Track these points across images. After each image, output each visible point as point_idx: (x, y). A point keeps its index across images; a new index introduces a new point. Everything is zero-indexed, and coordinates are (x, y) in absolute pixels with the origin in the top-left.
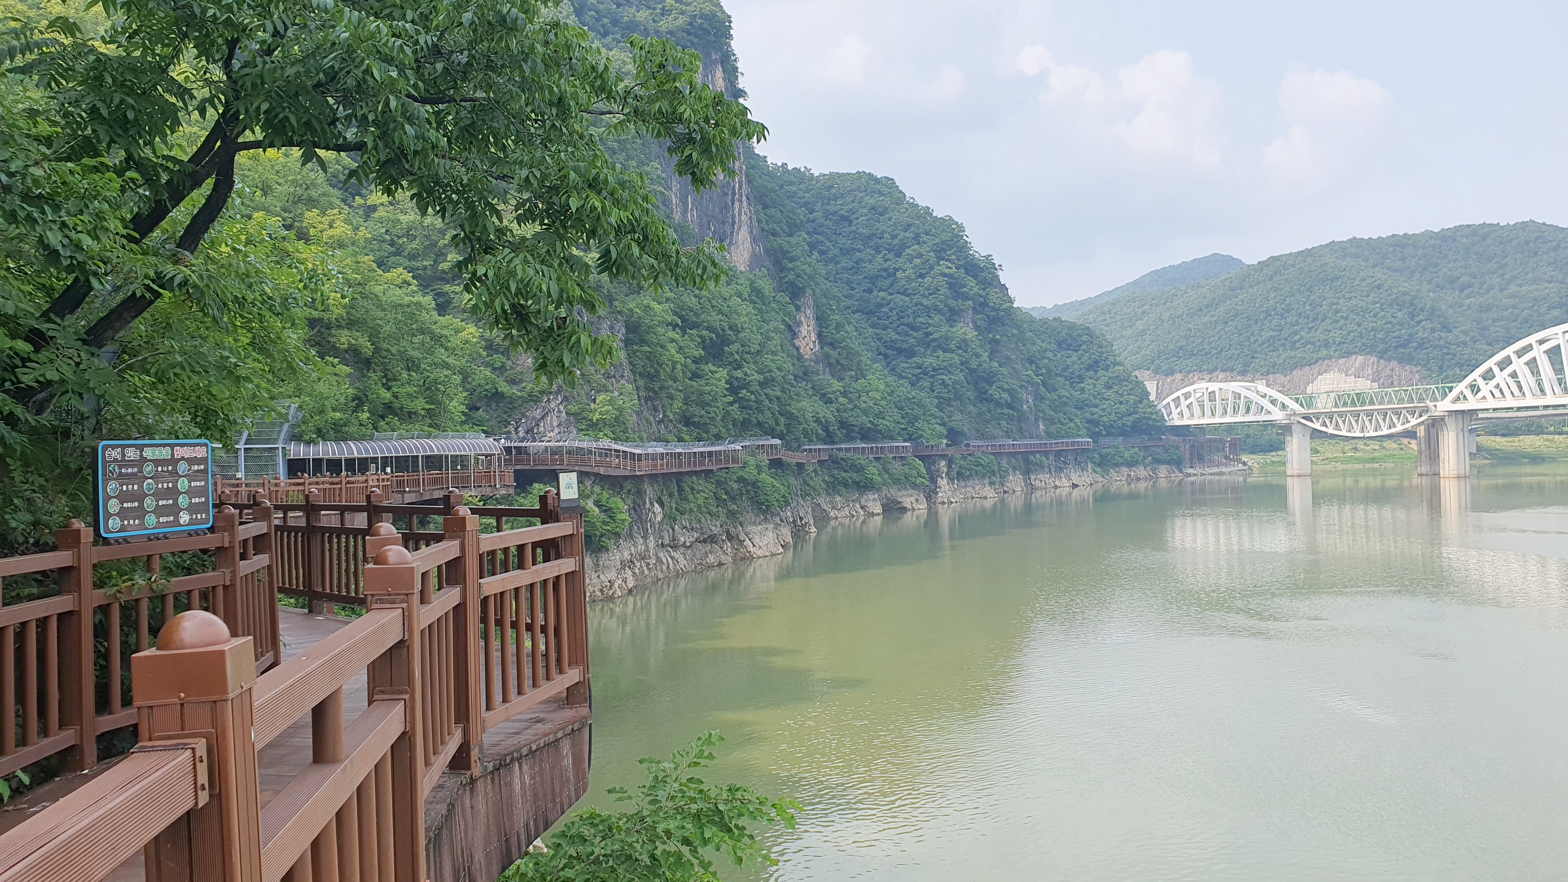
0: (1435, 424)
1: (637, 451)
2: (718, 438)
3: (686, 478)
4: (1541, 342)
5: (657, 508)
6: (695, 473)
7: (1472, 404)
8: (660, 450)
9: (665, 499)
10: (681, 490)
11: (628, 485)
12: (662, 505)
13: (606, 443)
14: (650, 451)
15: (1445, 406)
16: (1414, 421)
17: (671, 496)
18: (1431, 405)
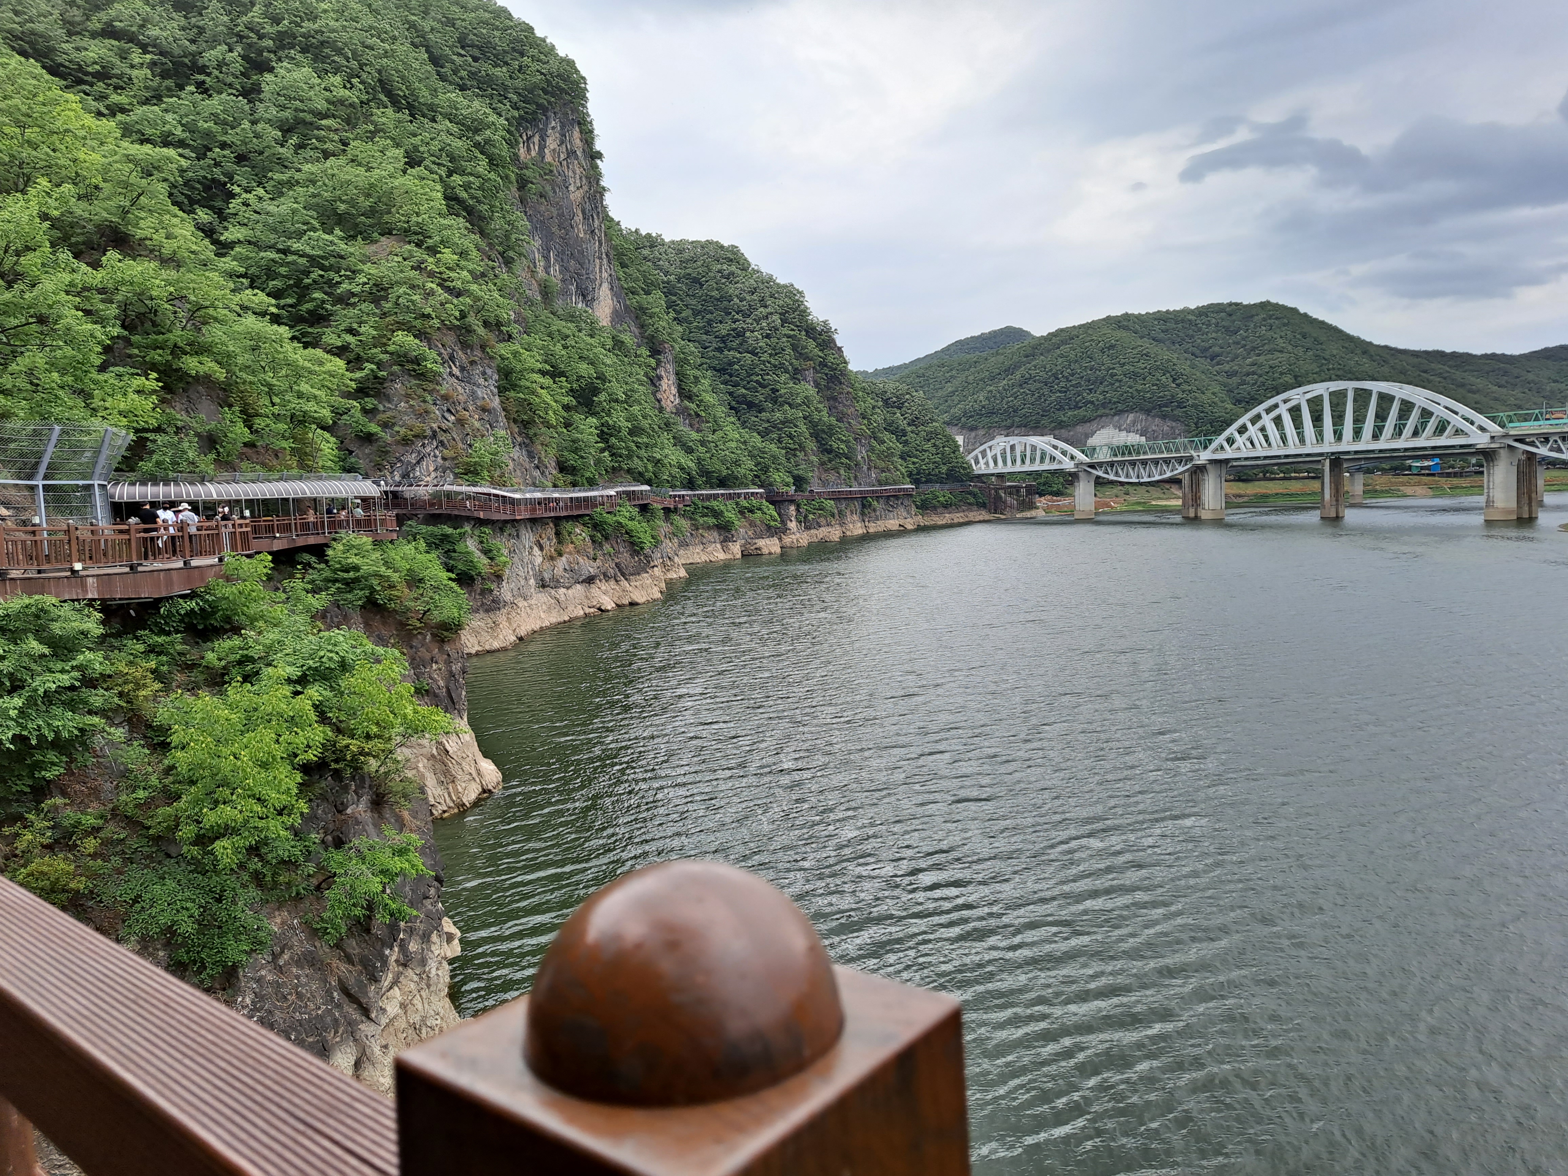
0: (1199, 471)
1: (517, 496)
2: (592, 483)
3: (564, 523)
4: (1285, 401)
5: (537, 551)
6: (571, 517)
7: (1229, 453)
8: (538, 495)
9: (544, 542)
10: (558, 534)
11: (508, 529)
12: (541, 548)
13: (484, 489)
14: (528, 496)
15: (1204, 456)
16: (1181, 469)
17: (549, 539)
18: (1195, 454)
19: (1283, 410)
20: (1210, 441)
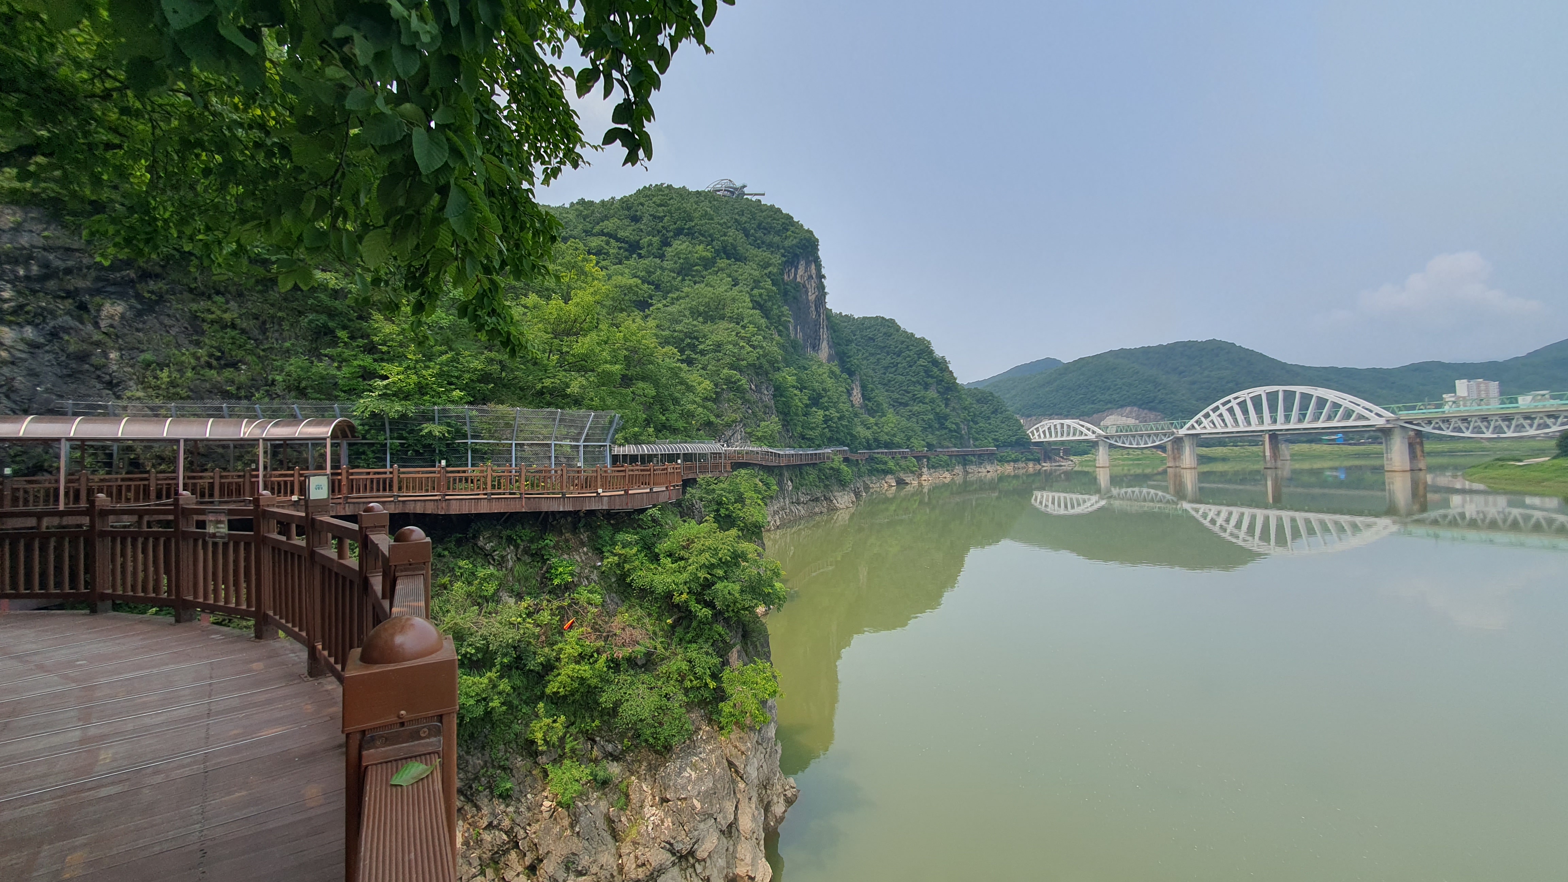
0: (1178, 441)
1: (781, 453)
2: (819, 446)
3: (804, 467)
4: (1236, 398)
5: (790, 483)
6: (808, 464)
7: (1198, 430)
8: (792, 452)
9: (794, 478)
10: (801, 473)
11: (776, 471)
12: (792, 481)
13: (765, 448)
14: (787, 452)
15: (1182, 432)
16: (1166, 440)
17: (796, 476)
18: (1175, 430)
19: (1234, 403)
20: (1185, 424)
